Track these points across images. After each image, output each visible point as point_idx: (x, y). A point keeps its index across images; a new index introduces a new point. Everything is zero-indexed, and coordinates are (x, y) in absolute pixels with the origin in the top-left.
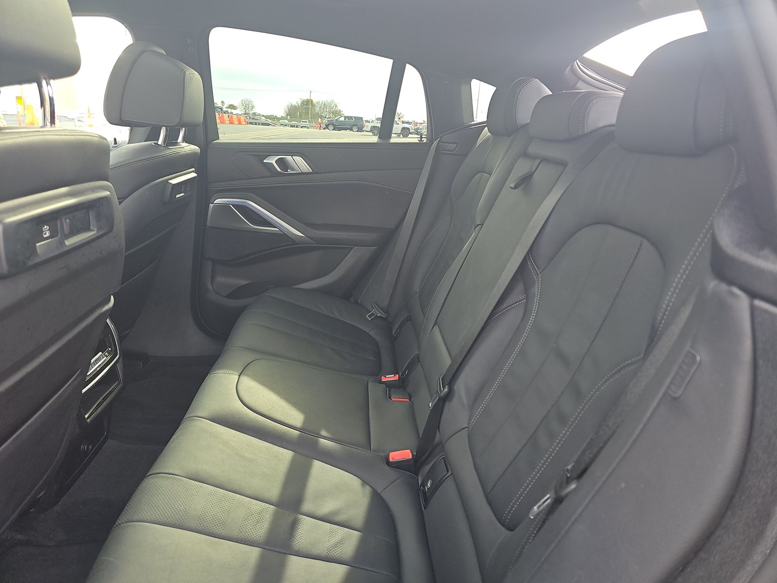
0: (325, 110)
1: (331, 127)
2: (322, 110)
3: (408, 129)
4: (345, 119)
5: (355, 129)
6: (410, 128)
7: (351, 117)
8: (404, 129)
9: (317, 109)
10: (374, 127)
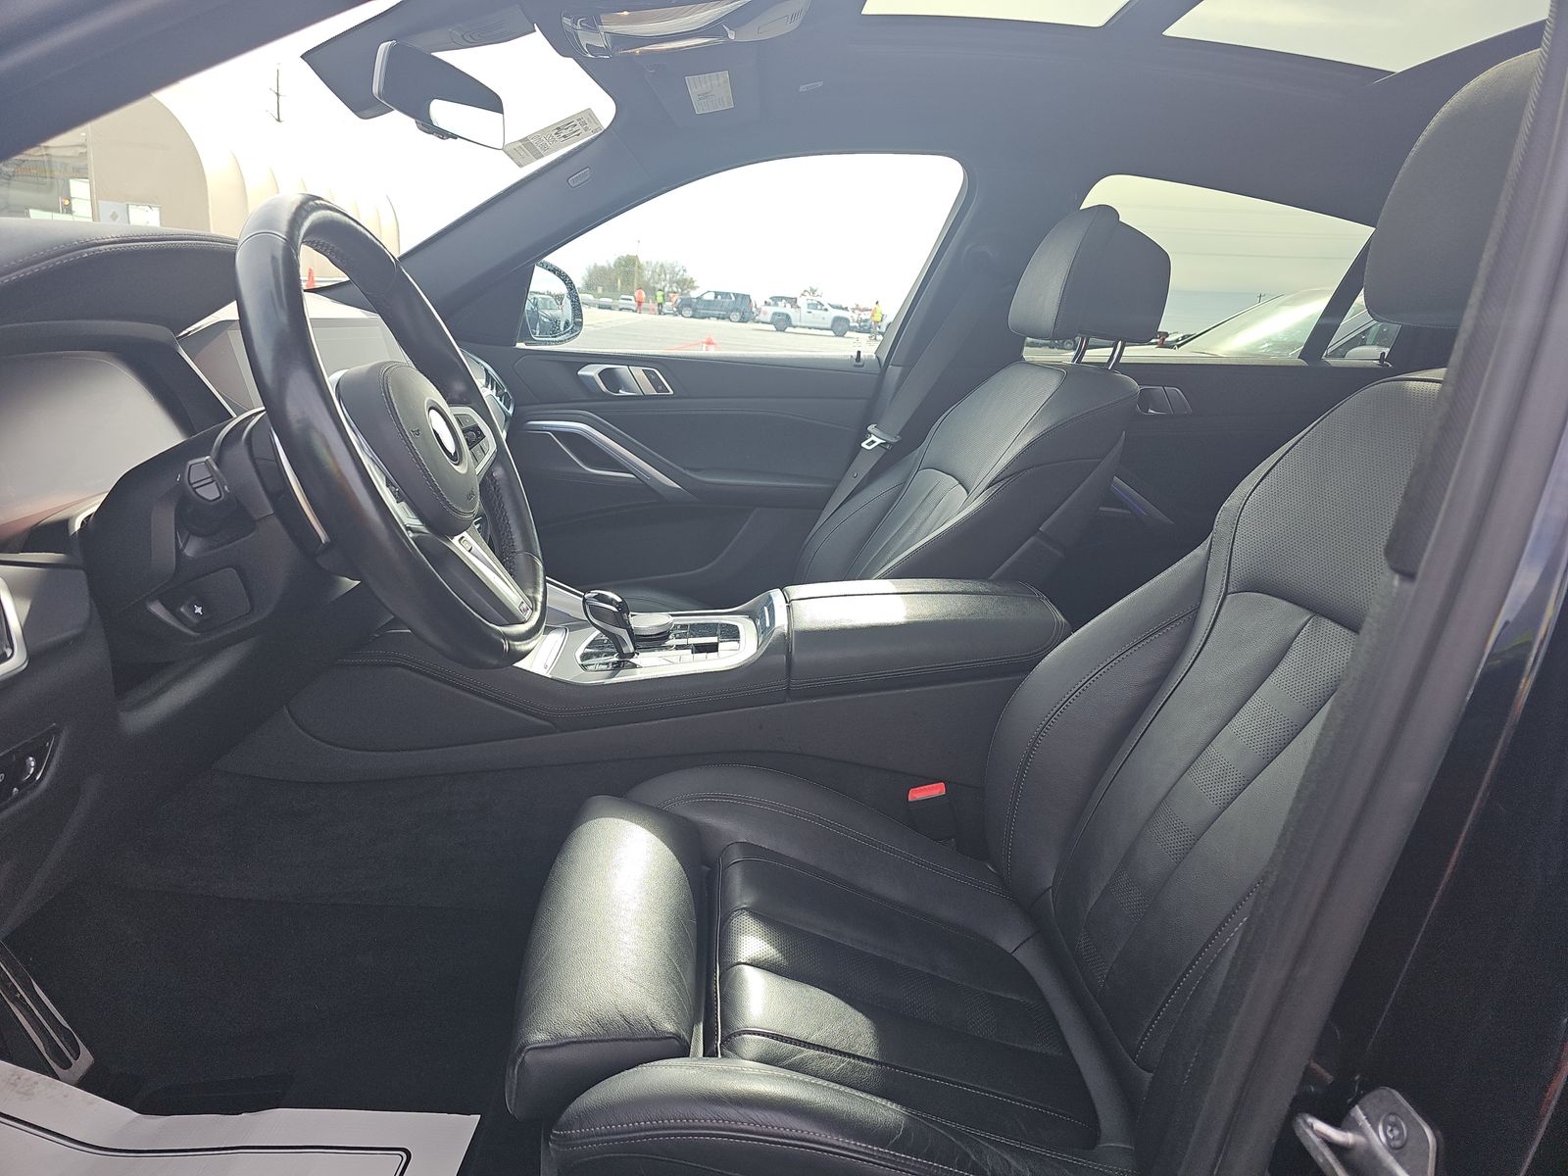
0: (663, 276)
1: (688, 312)
2: (656, 277)
3: (847, 320)
4: (716, 297)
5: (736, 316)
6: (850, 319)
7: (727, 294)
8: (837, 319)
9: (648, 274)
10: (779, 314)
